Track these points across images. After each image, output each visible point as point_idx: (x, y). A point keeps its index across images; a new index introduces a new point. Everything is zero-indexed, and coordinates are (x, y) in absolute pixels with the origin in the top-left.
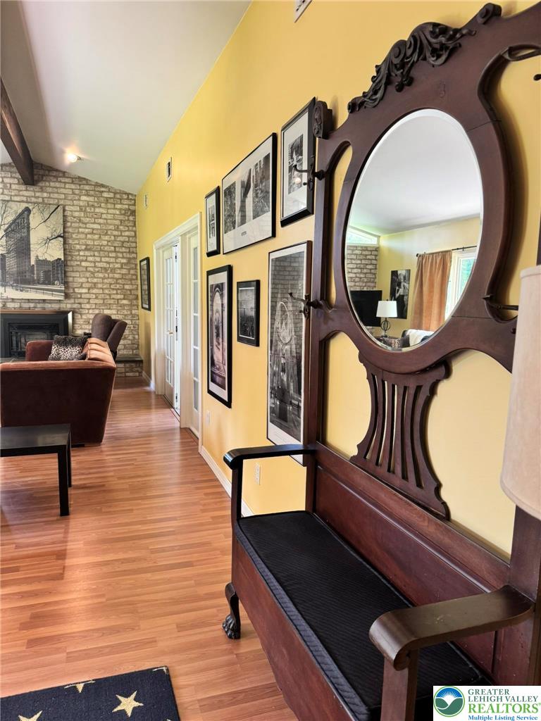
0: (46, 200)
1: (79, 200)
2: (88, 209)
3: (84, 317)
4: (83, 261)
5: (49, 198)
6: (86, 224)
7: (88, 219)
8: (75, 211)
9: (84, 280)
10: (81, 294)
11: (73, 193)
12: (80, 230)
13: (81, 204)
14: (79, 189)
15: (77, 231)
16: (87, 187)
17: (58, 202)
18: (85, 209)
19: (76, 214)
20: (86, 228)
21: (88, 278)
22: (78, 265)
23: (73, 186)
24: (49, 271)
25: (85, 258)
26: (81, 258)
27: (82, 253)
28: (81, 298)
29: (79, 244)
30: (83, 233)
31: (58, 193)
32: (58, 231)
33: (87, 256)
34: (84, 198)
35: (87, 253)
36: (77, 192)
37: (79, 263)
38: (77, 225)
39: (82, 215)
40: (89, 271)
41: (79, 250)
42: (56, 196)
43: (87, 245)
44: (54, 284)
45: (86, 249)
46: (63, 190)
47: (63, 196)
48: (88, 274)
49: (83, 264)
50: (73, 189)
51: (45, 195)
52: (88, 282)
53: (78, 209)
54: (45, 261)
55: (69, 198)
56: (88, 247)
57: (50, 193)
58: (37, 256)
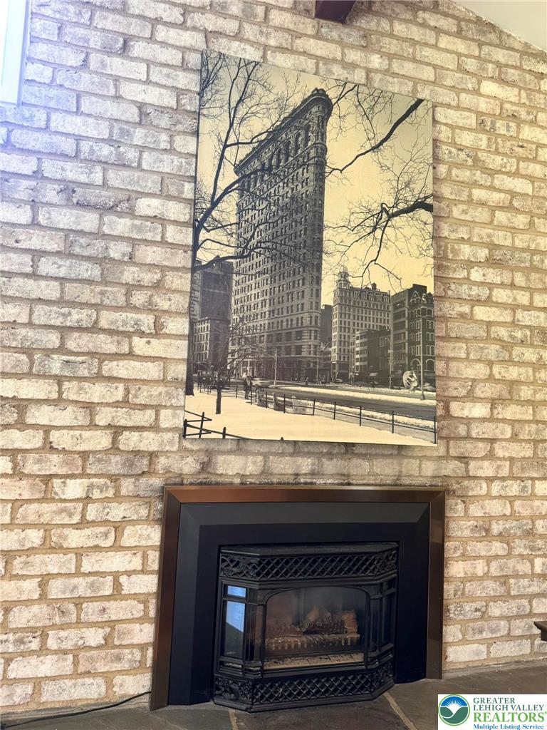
0: (377, 78)
1: (476, 92)
2: (501, 127)
3: (475, 510)
4: (477, 301)
5: (387, 72)
6: (492, 173)
7: (498, 159)
8: (463, 128)
9: (480, 370)
10: (468, 421)
11: (461, 69)
12: (478, 194)
13: (483, 105)
14: (478, 58)
15: (464, 197)
16: (500, 55)
17: (415, 90)
18: (493, 123)
19: (466, 139)
20: (492, 188)
21: (490, 364)
22: (462, 316)
23: (461, 46)
24: (384, 332)
25: (484, 293)
26: (475, 291)
27: (476, 275)
28: (468, 437)
29: (468, 241)
30: (483, 204)
31: (414, 60)
32: (417, 187)
33: (491, 286)
34: (489, 87)
35: (493, 276)
36: (471, 65)
37: (466, 309)
38: (465, 175)
39: (483, 144)
40: (499, 340)
41: (469, 264)
42: (408, 68)
43: (493, 247)
45: (491, 262)
46: (427, 53)
47: (428, 74)
48: (492, 351)
49: (481, 313)
50: (459, 55)
51: (376, 61)
52: (491, 378)
53: (472, 121)
55: (449, 82)
56: (498, 255)
57: (391, 57)
58: (344, 275)
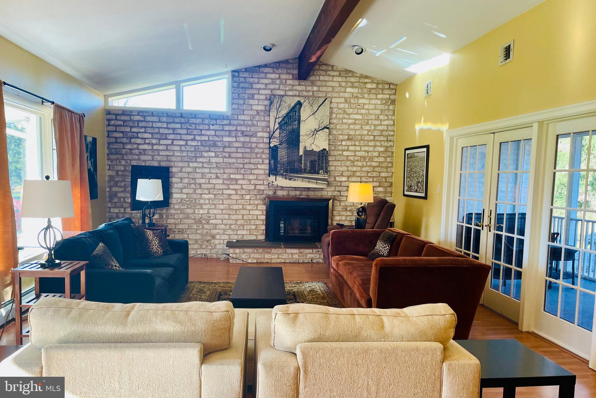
0: (315, 93)
1: (345, 92)
2: (352, 101)
3: (342, 204)
4: (344, 150)
5: (319, 91)
6: (349, 114)
7: (351, 110)
8: (340, 103)
9: (345, 169)
10: (341, 182)
11: (340, 86)
12: (344, 121)
13: (347, 95)
14: (346, 82)
15: (341, 122)
16: (353, 80)
17: (326, 95)
18: (350, 100)
19: (341, 106)
20: (349, 119)
21: (348, 167)
22: (340, 155)
23: (340, 79)
24: (315, 161)
25: (346, 148)
26: (343, 148)
27: (344, 143)
28: (341, 186)
29: (342, 134)
30: (346, 124)
31: (326, 86)
32: (324, 123)
33: (348, 146)
34: (349, 90)
35: (349, 143)
36: (343, 84)
37: (341, 153)
38: (341, 116)
39: (347, 106)
40: (350, 160)
41: (342, 141)
42: (324, 89)
43: (349, 135)
44: (318, 173)
45: (349, 139)
46: (330, 84)
47: (330, 89)
48: (348, 163)
49: (345, 153)
50: (339, 82)
51: (315, 88)
52: (348, 170)
53: (343, 100)
54: (312, 151)
55: (336, 90)
56: (350, 137)
57: (319, 86)
58: (305, 147)
